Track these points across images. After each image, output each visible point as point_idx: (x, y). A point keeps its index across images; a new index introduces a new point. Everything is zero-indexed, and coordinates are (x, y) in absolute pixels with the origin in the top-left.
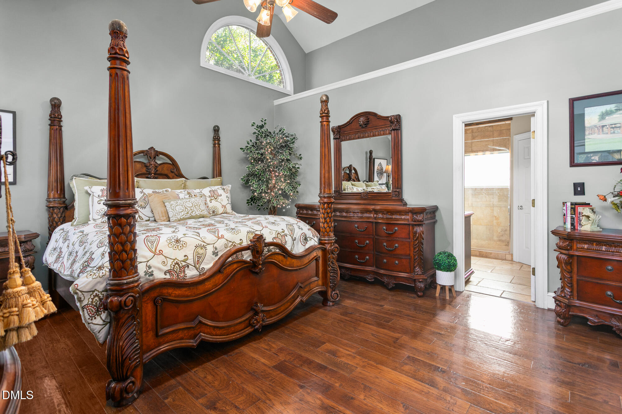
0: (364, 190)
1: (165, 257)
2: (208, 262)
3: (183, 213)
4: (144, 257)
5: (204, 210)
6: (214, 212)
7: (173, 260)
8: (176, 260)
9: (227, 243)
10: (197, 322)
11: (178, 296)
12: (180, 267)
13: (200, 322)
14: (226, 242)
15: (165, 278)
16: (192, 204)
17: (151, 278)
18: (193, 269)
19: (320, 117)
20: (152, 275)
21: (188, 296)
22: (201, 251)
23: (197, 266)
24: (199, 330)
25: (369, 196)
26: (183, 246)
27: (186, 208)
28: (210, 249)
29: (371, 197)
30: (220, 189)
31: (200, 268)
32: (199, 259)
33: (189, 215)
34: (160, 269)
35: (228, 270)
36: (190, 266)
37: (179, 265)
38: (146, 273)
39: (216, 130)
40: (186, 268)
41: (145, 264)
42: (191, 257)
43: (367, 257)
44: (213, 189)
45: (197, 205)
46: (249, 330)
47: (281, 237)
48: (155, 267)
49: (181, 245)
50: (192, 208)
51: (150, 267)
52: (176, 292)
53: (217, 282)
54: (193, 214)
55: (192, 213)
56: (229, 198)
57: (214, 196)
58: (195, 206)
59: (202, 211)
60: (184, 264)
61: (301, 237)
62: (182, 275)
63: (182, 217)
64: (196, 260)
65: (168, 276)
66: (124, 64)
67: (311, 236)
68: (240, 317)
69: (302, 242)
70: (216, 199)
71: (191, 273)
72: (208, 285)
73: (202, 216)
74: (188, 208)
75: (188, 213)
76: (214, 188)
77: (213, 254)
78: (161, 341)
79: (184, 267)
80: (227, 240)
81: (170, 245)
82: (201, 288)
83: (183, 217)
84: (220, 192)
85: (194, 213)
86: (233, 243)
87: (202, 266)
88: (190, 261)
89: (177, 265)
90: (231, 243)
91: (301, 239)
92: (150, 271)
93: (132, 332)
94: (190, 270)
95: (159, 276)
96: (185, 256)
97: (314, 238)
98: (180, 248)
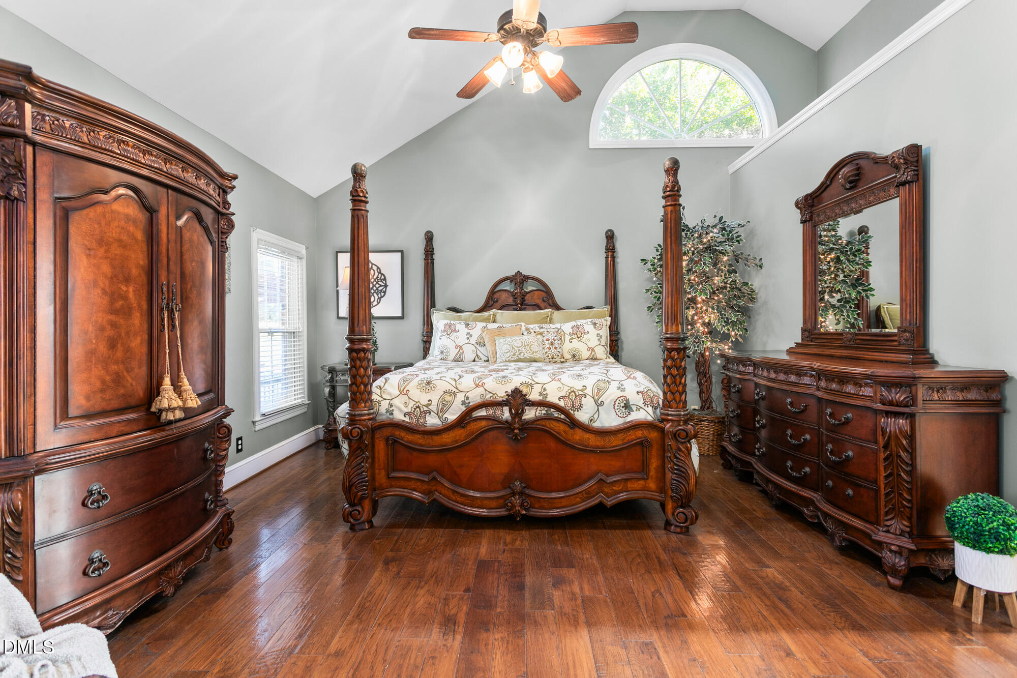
0: (853, 326)
1: (409, 398)
2: (454, 412)
3: (509, 354)
4: (390, 394)
5: (536, 352)
6: (574, 356)
7: (415, 403)
8: (418, 404)
9: (485, 394)
10: (431, 476)
11: (410, 442)
12: (420, 411)
13: (434, 478)
14: (484, 392)
15: (404, 421)
16: (522, 343)
17: (391, 416)
18: (435, 417)
19: (663, 198)
20: (392, 414)
21: (421, 445)
22: (448, 398)
23: (440, 414)
24: (435, 488)
25: (858, 341)
26: (431, 389)
27: (513, 348)
28: (460, 397)
29: (862, 342)
30: (589, 323)
31: (444, 417)
32: (444, 407)
33: (515, 358)
34: (400, 410)
35: (474, 427)
36: (432, 413)
37: (420, 409)
38: (387, 411)
39: (610, 237)
40: (428, 414)
41: (388, 402)
42: (435, 403)
43: (807, 469)
44: (579, 324)
45: (528, 345)
46: (502, 512)
47: (574, 398)
48: (397, 407)
49: (430, 388)
50: (520, 349)
51: (391, 406)
52: (409, 438)
53: (458, 438)
54: (521, 357)
55: (520, 354)
56: (601, 336)
57: (578, 333)
58: (525, 346)
59: (533, 354)
60: (425, 409)
61: (617, 403)
62: (422, 421)
63: (507, 360)
64: (440, 407)
65: (407, 419)
66: (362, 204)
67: (641, 403)
68: (490, 491)
69: (617, 411)
70: (579, 338)
71: (432, 421)
72: (447, 438)
73: (532, 360)
74: (516, 348)
75: (514, 354)
76: (580, 322)
77: (462, 404)
78: (393, 484)
79: (425, 412)
80: (486, 390)
81: (419, 387)
82: (437, 439)
83: (509, 359)
84: (588, 327)
85: (522, 354)
86: (494, 394)
87: (445, 416)
88: (433, 407)
89: (418, 409)
90: (492, 395)
91: (616, 406)
92: (391, 409)
93: (360, 464)
94: (432, 418)
95: (399, 416)
96: (430, 400)
97: (646, 408)
98: (427, 391)
